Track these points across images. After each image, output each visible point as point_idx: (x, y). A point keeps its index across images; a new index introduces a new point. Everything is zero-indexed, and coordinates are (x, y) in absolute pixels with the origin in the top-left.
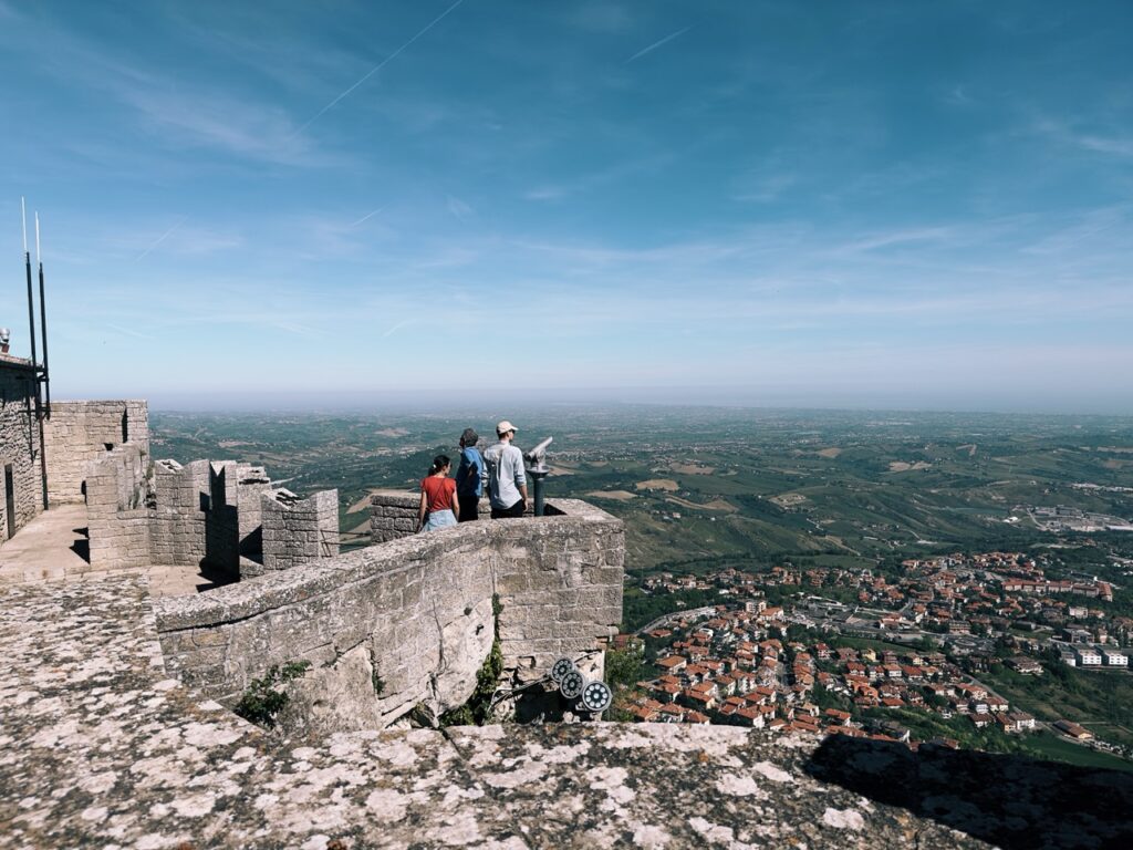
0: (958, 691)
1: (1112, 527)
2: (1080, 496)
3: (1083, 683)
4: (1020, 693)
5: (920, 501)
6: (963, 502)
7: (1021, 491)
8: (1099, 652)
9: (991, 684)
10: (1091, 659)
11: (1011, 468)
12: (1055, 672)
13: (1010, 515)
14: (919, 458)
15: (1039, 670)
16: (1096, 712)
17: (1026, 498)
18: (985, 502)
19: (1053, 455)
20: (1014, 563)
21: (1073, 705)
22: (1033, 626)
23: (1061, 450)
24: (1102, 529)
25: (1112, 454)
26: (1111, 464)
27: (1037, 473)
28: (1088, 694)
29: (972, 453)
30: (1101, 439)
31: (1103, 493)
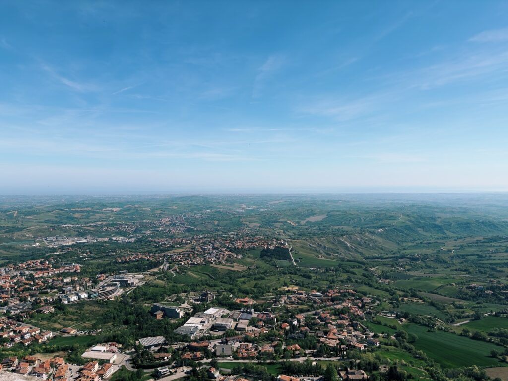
0: (15, 332)
1: (78, 241)
2: (65, 230)
3: (71, 309)
4: (45, 323)
6: (12, 239)
7: (39, 231)
8: (77, 294)
9: (31, 323)
10: (74, 298)
11: (35, 221)
12: (59, 308)
13: (35, 242)
15: (53, 310)
16: (77, 320)
17: (42, 233)
18: (23, 238)
19: (54, 213)
20: (39, 264)
21: (68, 320)
22: (49, 291)
23: (56, 211)
24: (75, 243)
25: (77, 211)
26: (77, 215)
27: (46, 222)
28: (73, 314)
29: (15, 215)
30: (72, 205)
31: (74, 228)
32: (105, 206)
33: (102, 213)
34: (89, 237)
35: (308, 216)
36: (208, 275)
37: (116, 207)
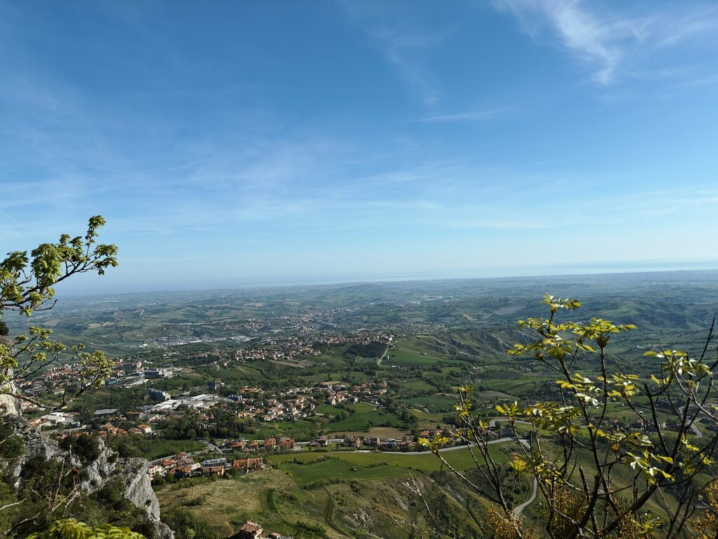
1: (191, 342)
2: (181, 329)
5: (95, 342)
6: (121, 339)
7: (153, 330)
13: (144, 343)
14: (107, 320)
17: (155, 334)
18: (132, 339)
19: (183, 311)
23: (188, 308)
24: (187, 343)
25: (211, 308)
26: (210, 313)
27: (168, 321)
29: (141, 314)
30: (211, 301)
31: (191, 326)
32: (248, 301)
33: (240, 309)
34: (205, 336)
35: (497, 308)
36: (261, 371)
37: (261, 302)
